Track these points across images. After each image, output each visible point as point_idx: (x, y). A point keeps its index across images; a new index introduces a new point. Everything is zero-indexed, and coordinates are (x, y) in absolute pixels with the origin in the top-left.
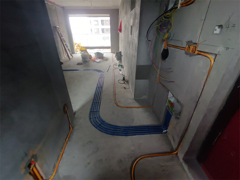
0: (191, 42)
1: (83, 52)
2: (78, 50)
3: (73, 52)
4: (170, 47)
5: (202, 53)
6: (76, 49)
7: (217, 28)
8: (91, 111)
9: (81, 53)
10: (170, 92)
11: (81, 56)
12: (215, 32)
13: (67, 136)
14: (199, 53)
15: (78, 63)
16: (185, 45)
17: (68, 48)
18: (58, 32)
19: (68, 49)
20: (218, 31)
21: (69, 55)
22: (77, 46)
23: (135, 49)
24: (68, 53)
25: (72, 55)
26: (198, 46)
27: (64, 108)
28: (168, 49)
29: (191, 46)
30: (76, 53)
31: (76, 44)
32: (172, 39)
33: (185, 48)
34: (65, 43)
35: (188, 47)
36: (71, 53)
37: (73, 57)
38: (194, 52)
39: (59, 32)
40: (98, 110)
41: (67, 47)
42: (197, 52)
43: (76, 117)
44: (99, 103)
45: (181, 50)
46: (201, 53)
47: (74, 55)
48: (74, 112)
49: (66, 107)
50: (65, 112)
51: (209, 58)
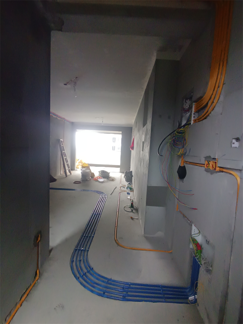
0: (210, 157)
1: (84, 169)
2: (80, 167)
3: (73, 168)
4: (187, 164)
5: (224, 170)
6: (78, 165)
7: (234, 141)
8: (76, 250)
9: (81, 170)
10: (193, 225)
11: (81, 173)
12: (233, 145)
13: (27, 289)
14: (222, 169)
15: (75, 182)
16: (203, 161)
17: (67, 163)
18: (60, 146)
19: (68, 165)
20: (236, 144)
21: (67, 171)
22: (79, 162)
23: (146, 167)
24: (67, 168)
25: (70, 172)
26: (218, 161)
27: (36, 238)
28: (184, 167)
29: (210, 161)
30: (76, 170)
31: (78, 160)
32: (188, 155)
33: (204, 164)
34: (66, 157)
35: (207, 163)
36: (70, 169)
37: (71, 174)
38: (215, 169)
39: (62, 145)
40: (87, 249)
41: (67, 161)
42: (218, 169)
43: (50, 256)
44: (92, 238)
45: (200, 167)
46: (222, 170)
47: (73, 172)
48: (50, 248)
49: (40, 236)
50: (36, 245)
51: (233, 175)
